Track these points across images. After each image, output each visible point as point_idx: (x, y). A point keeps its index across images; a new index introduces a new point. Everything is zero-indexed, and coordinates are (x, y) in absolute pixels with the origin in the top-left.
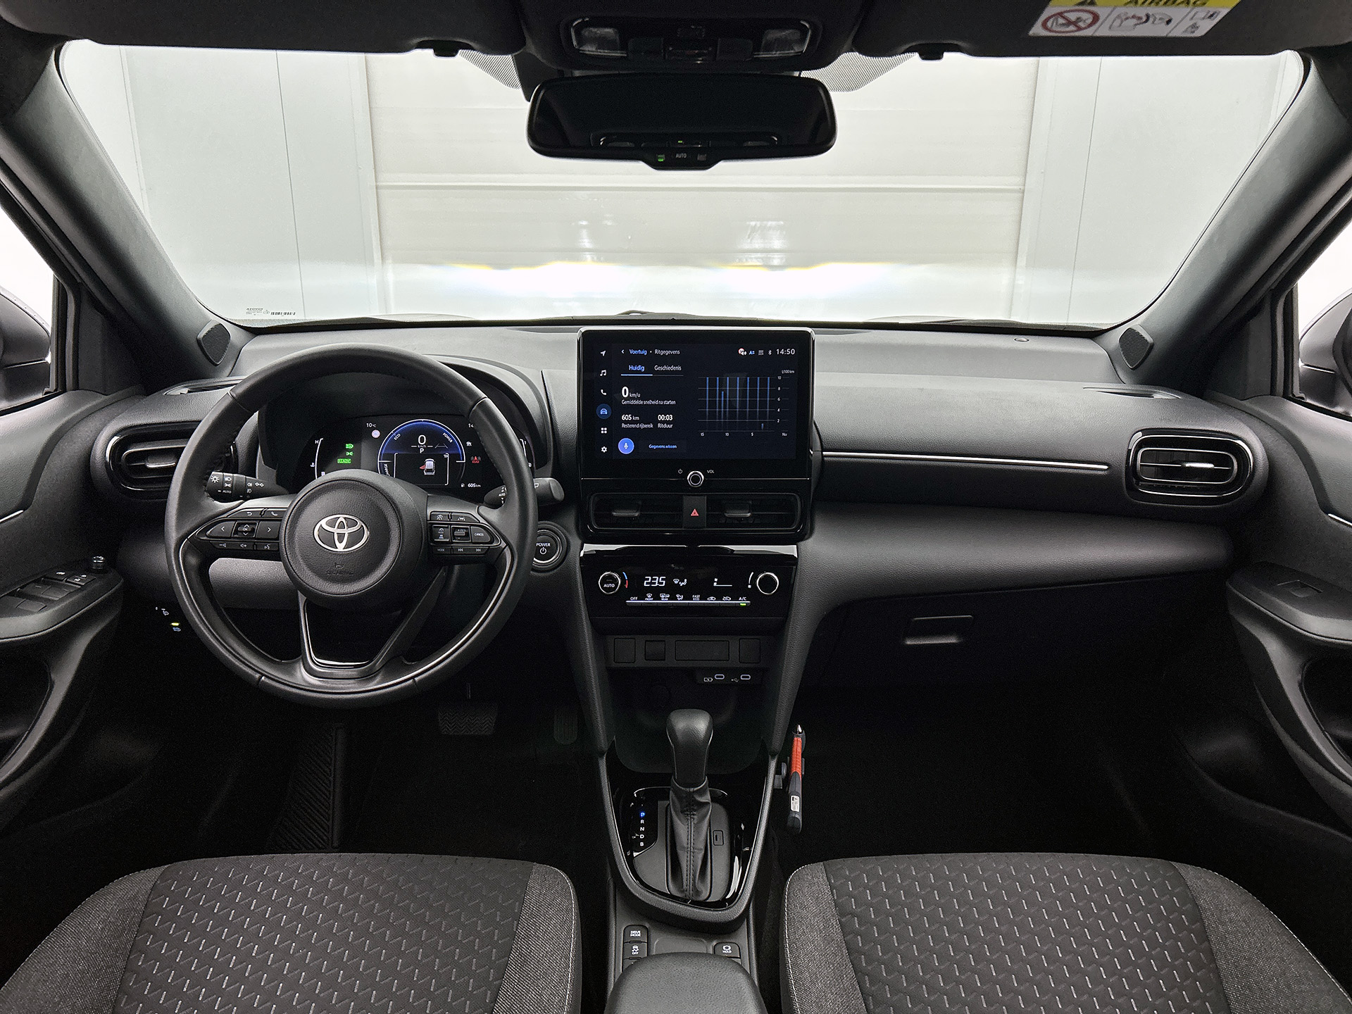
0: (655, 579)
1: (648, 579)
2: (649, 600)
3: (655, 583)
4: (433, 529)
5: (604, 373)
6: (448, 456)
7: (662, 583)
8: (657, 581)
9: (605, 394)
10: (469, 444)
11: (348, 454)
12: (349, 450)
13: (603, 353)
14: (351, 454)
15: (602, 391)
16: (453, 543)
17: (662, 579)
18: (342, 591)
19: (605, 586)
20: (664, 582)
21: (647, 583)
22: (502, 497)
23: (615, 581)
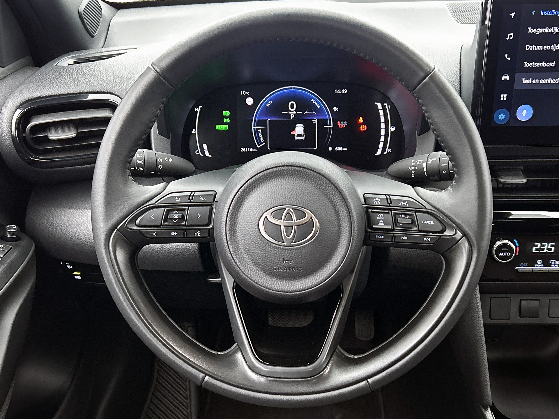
0: (544, 246)
1: (537, 246)
2: (539, 267)
3: (543, 250)
4: (371, 214)
5: (511, 36)
6: (316, 121)
7: (550, 250)
8: (546, 248)
9: (509, 59)
10: (335, 109)
11: (225, 120)
12: (226, 117)
13: (513, 15)
14: (228, 120)
15: (506, 55)
16: (394, 230)
17: (552, 246)
18: (291, 289)
19: (501, 254)
20: (553, 248)
21: (537, 250)
22: (413, 170)
23: (510, 250)
